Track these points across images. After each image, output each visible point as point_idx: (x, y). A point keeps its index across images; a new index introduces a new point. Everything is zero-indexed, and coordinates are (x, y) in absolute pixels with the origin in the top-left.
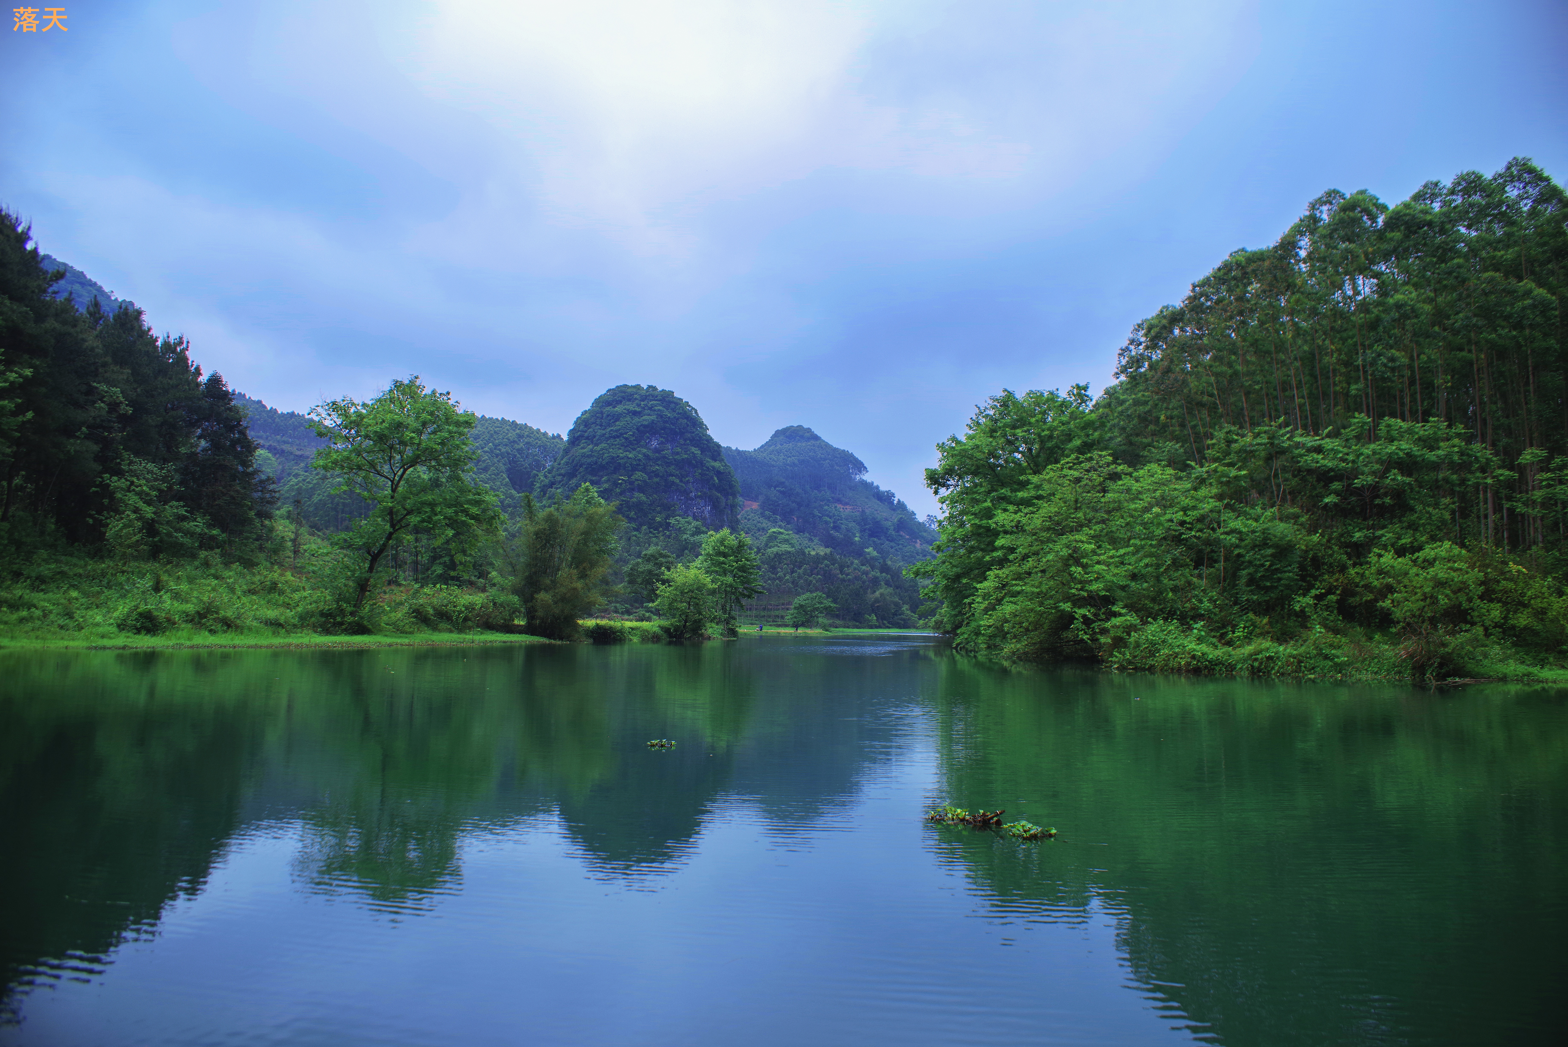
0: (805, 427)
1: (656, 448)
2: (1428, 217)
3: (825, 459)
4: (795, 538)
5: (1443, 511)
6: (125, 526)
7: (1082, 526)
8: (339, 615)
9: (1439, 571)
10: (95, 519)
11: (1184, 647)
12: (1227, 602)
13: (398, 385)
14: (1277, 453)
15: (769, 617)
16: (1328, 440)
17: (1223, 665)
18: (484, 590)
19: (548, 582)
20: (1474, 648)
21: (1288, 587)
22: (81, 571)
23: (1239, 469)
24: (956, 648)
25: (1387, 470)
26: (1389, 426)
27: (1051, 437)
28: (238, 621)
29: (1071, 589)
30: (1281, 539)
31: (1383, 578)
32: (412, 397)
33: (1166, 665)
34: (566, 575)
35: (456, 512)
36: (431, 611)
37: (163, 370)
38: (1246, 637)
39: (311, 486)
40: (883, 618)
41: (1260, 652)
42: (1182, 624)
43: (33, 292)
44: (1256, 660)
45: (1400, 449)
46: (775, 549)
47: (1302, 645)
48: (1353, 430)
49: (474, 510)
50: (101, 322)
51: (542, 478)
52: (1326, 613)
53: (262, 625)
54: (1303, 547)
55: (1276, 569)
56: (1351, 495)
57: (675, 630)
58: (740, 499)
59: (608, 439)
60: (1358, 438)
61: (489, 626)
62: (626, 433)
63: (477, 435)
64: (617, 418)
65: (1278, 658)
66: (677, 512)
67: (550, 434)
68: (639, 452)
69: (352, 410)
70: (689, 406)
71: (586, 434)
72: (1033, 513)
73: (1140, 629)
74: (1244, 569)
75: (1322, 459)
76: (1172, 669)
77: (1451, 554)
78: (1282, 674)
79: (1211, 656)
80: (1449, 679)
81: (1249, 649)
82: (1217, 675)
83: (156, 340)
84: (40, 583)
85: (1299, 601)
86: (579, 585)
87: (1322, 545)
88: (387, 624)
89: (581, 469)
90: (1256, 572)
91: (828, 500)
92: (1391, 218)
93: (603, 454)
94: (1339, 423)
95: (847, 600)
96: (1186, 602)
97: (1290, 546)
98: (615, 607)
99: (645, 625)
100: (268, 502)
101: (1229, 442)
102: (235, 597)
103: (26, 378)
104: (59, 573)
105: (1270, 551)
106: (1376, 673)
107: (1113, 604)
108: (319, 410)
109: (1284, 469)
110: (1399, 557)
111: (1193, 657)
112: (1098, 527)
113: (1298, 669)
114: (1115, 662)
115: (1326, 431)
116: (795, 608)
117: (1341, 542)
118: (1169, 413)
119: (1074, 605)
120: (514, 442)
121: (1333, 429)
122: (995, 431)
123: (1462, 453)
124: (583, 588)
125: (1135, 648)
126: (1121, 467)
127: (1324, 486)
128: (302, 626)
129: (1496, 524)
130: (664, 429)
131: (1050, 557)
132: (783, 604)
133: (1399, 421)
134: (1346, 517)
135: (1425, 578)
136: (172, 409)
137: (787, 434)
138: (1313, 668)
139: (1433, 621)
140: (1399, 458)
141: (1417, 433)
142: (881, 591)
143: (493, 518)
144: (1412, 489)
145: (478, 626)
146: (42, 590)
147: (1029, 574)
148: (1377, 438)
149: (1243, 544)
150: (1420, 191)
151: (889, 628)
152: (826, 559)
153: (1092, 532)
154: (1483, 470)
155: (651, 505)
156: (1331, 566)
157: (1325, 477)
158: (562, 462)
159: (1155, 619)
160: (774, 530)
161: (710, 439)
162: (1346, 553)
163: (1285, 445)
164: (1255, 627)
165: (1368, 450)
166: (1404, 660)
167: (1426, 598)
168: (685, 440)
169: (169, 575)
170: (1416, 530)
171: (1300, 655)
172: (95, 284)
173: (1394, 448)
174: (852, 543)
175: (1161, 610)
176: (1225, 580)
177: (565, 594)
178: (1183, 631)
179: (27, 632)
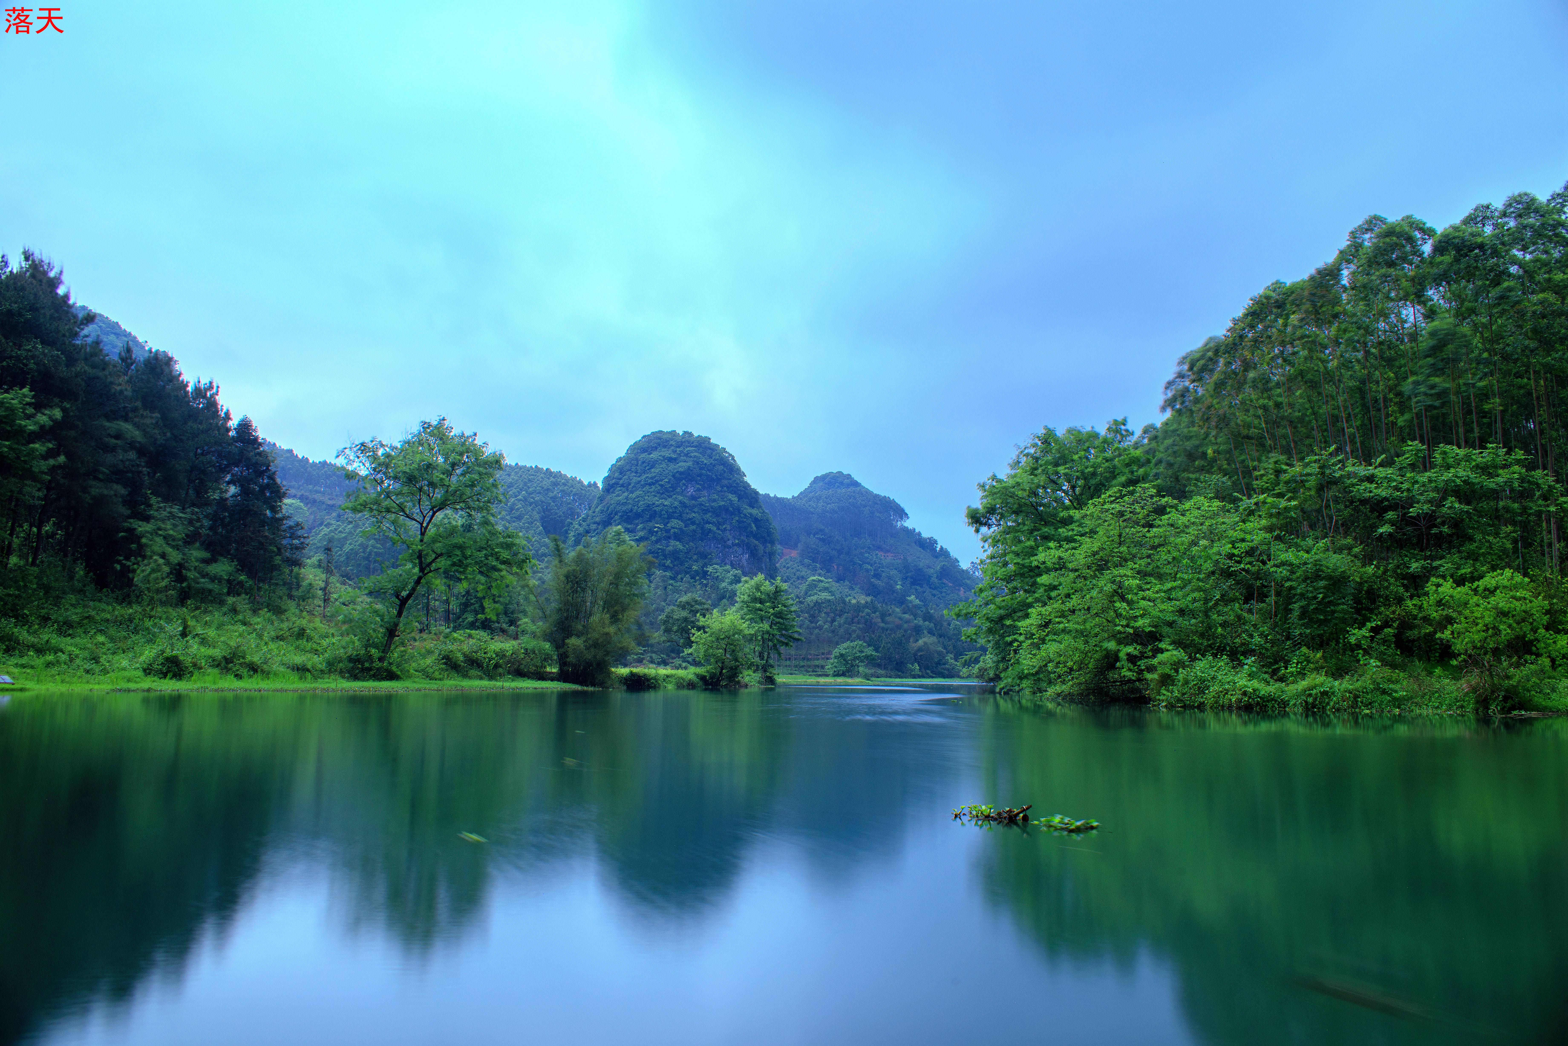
0: (845, 473)
1: (692, 495)
2: (1479, 240)
3: (865, 506)
4: (835, 586)
5: (1504, 540)
6: (153, 571)
7: (1126, 560)
8: (367, 661)
9: (1500, 600)
10: (123, 565)
11: (1235, 683)
12: (1278, 637)
13: (426, 426)
14: (1328, 483)
15: (809, 666)
16: (1381, 469)
17: (1276, 701)
18: (516, 638)
19: (580, 627)
20: (1541, 681)
21: (1344, 621)
22: (108, 616)
23: (1289, 500)
24: (1000, 693)
25: (1444, 498)
26: (1445, 453)
27: (1094, 474)
28: (265, 666)
29: (1116, 625)
30: (1334, 570)
31: (1443, 610)
32: (441, 439)
33: (1216, 702)
34: (598, 618)
35: (486, 556)
36: (462, 658)
37: (193, 415)
38: (1299, 673)
39: (344, 535)
40: (927, 668)
41: (1314, 687)
42: (1232, 661)
43: (64, 335)
44: (1310, 695)
45: (1456, 476)
46: (815, 598)
47: (1357, 680)
48: (1407, 458)
49: (505, 555)
50: (133, 367)
51: (577, 526)
52: (1383, 648)
53: (289, 671)
54: (1358, 580)
55: (1329, 602)
56: (1407, 525)
57: (711, 678)
58: (779, 547)
59: (643, 486)
60: (1413, 466)
61: (520, 674)
62: (662, 480)
63: (511, 483)
64: (652, 465)
65: (1333, 693)
66: (714, 561)
67: (586, 483)
68: (675, 499)
69: (381, 452)
70: (726, 452)
71: (621, 482)
72: (1075, 548)
73: (1188, 666)
74: (1295, 603)
75: (1376, 488)
76: (1223, 706)
77: (1514, 582)
78: (1338, 710)
79: (1262, 693)
80: (1515, 712)
81: (1303, 684)
82: (1270, 712)
83: (187, 386)
84: (66, 628)
85: (1354, 634)
86: (612, 630)
87: (1377, 577)
88: (416, 671)
89: (617, 517)
90: (1308, 605)
91: (869, 548)
92: (1440, 242)
93: (639, 501)
94: (1392, 451)
95: (889, 649)
96: (1236, 638)
97: (1344, 577)
98: (651, 657)
99: (681, 673)
100: (297, 548)
101: (1278, 472)
102: (263, 642)
103: (55, 421)
104: (87, 617)
105: (1322, 583)
106: (1437, 708)
107: (1161, 641)
108: (347, 451)
109: (1336, 500)
110: (1458, 586)
111: (1245, 693)
112: (1143, 562)
113: (1354, 705)
114: (1163, 701)
115: (1379, 460)
116: (835, 657)
117: (1397, 574)
118: (1216, 447)
119: (1120, 642)
120: (548, 490)
121: (1386, 458)
122: (1036, 469)
123: (1522, 480)
124: (615, 633)
125: (1183, 685)
126: (1166, 499)
127: (1378, 517)
128: (330, 672)
129: (1561, 553)
130: (700, 475)
131: (1094, 593)
132: (823, 654)
133: (1454, 447)
134: (1401, 549)
135: (1486, 609)
136: (202, 454)
137: (826, 481)
138: (1370, 703)
139: (1496, 652)
140: (1456, 486)
141: (1475, 461)
142: (924, 639)
143: (524, 561)
144: (1470, 519)
145: (509, 673)
146: (69, 635)
147: (1073, 612)
148: (1432, 466)
149: (1294, 576)
150: (1470, 215)
151: (933, 677)
152: (867, 607)
153: (1137, 566)
154: (1545, 499)
155: (688, 553)
156: (1387, 598)
157: (1380, 507)
158: (597, 510)
159: (1203, 655)
160: (814, 578)
161: (747, 486)
162: (1404, 585)
163: (1337, 475)
164: (1309, 662)
165: (1423, 478)
166: (1466, 694)
167: (1488, 629)
168: (722, 487)
169: (197, 621)
170: (1476, 560)
171: (1356, 690)
172: (130, 334)
173: (1450, 475)
174: (894, 592)
175: (1210, 646)
176: (1276, 616)
177: (598, 639)
178: (1233, 668)
179: (53, 676)
